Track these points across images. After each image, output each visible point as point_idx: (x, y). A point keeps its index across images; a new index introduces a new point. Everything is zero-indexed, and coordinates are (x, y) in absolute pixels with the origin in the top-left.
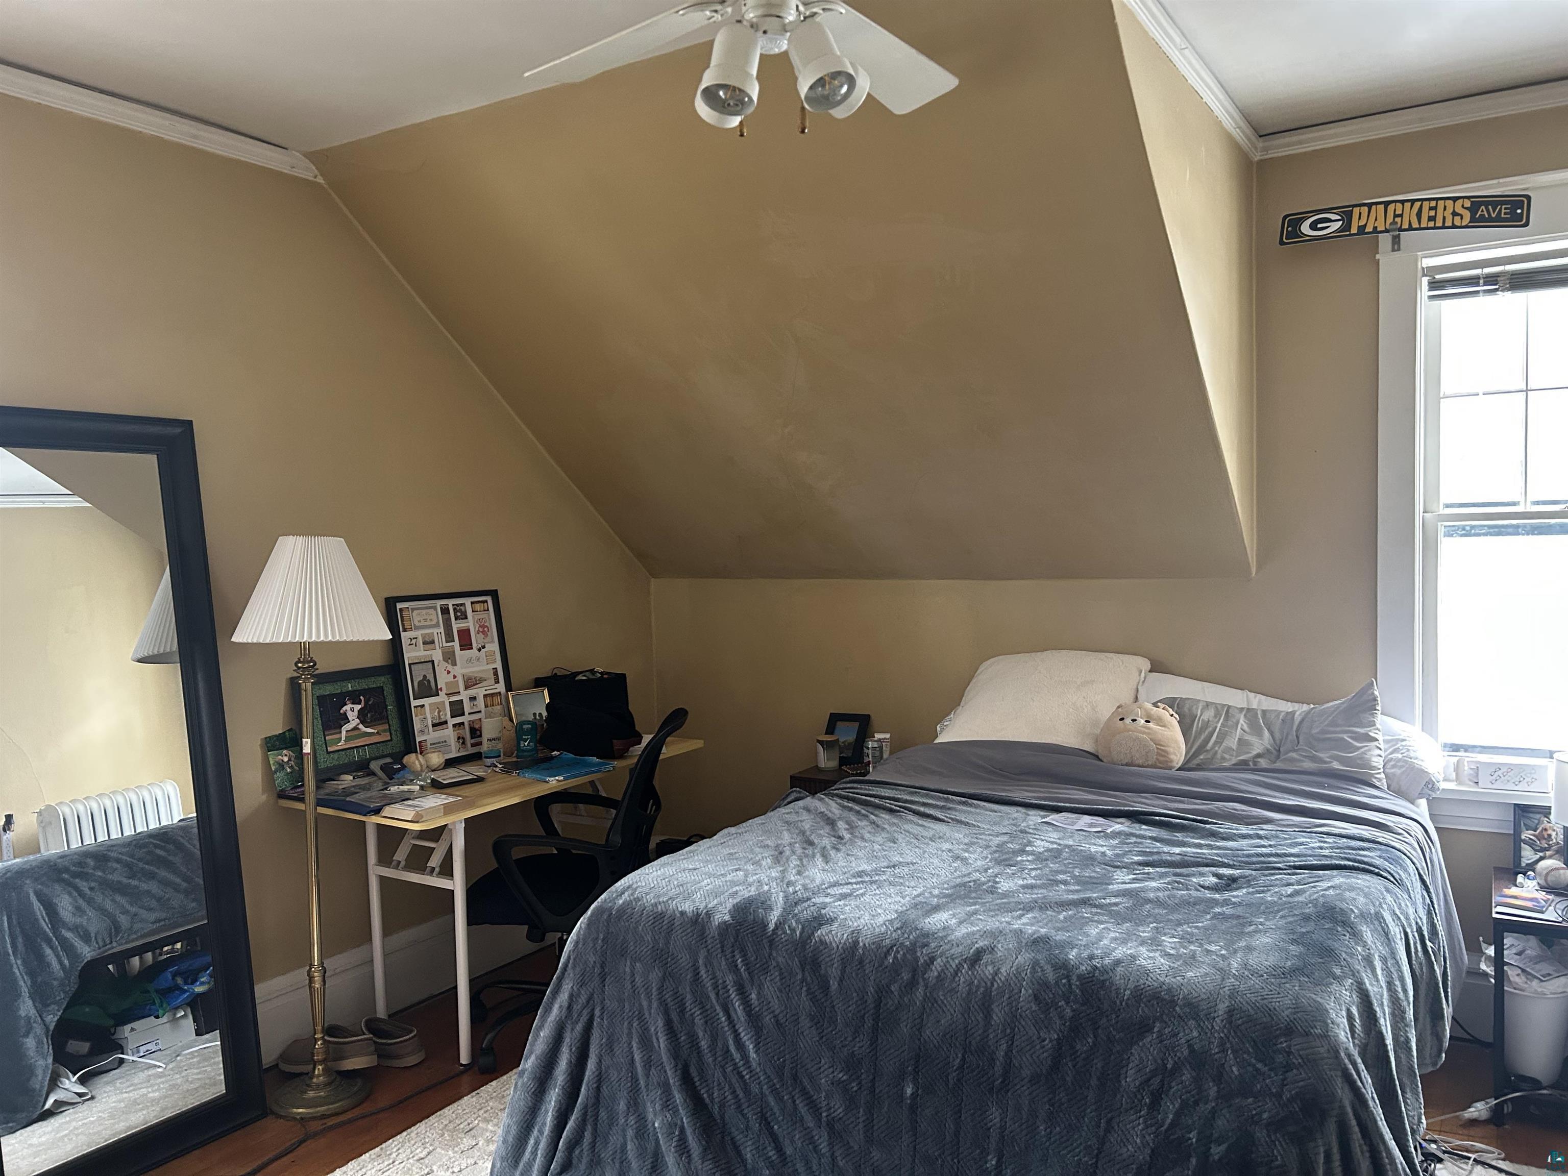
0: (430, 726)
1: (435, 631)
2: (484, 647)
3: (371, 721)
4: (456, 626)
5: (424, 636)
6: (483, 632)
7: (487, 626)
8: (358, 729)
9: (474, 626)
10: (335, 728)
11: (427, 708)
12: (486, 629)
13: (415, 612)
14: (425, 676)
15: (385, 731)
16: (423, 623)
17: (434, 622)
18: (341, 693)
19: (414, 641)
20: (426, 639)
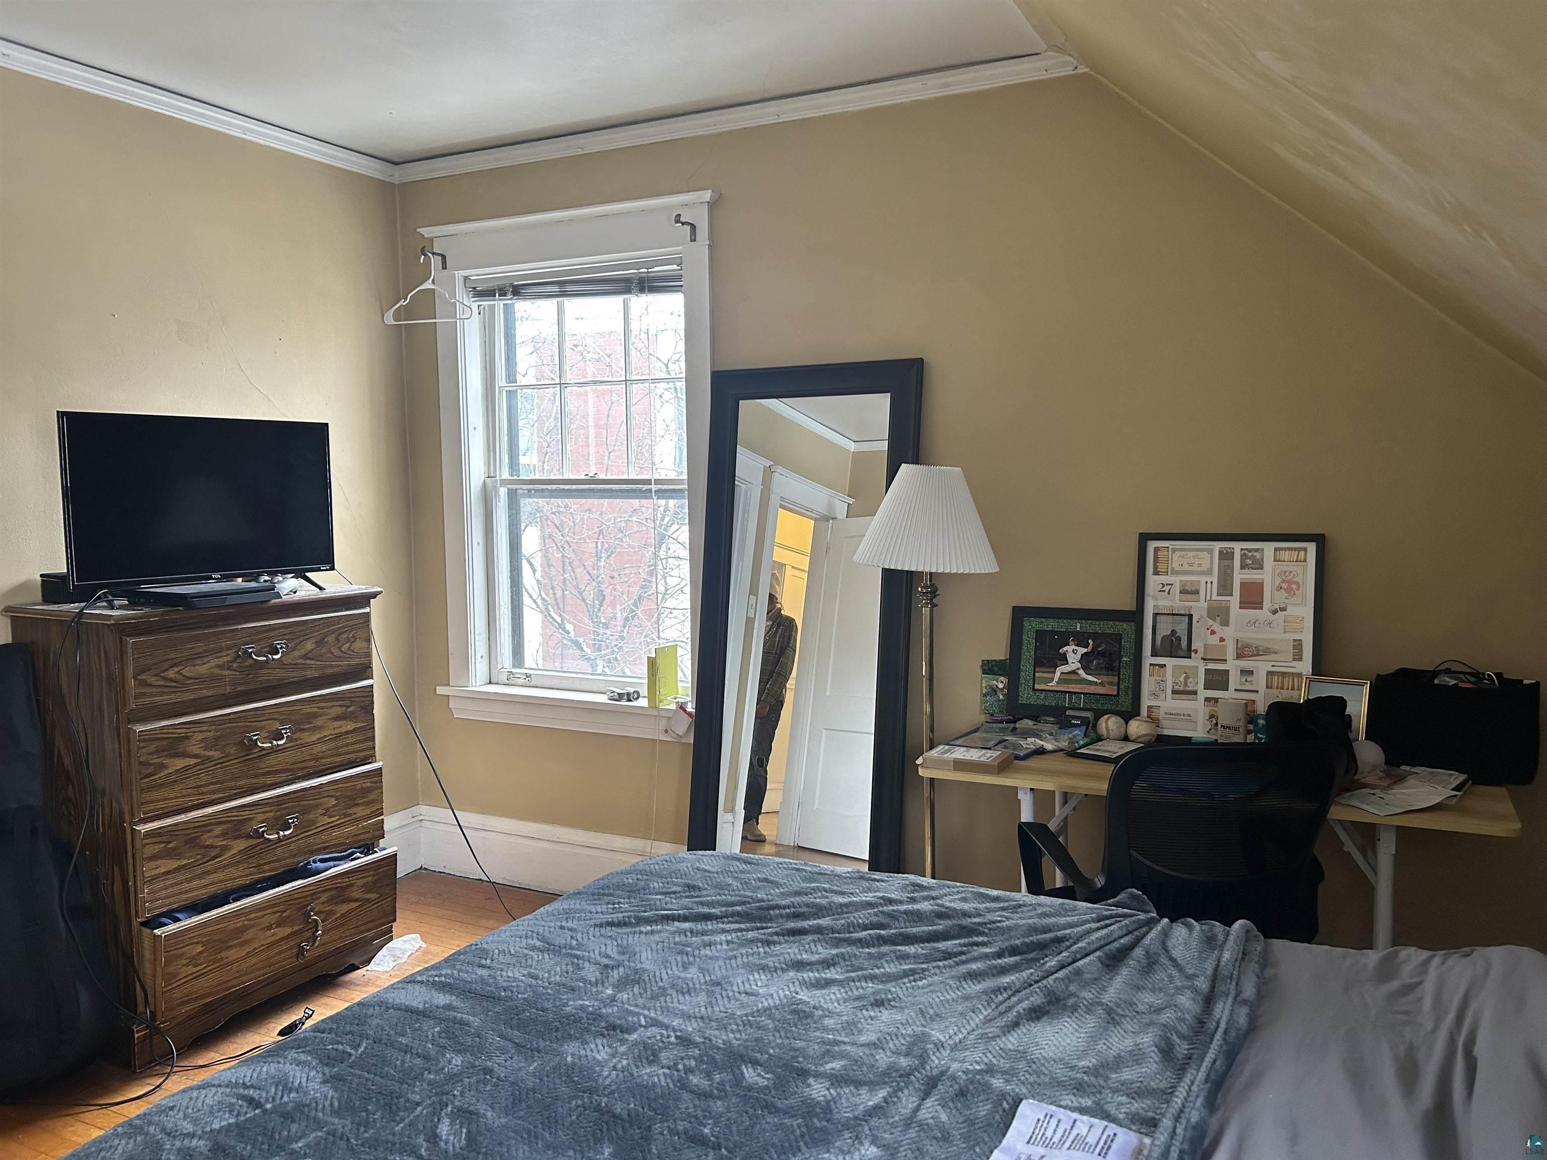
0: (1169, 691)
1: (1203, 579)
2: (1283, 609)
3: (1096, 669)
4: (1239, 576)
5: (1183, 584)
6: (1288, 590)
7: (1297, 583)
8: (1077, 673)
9: (1273, 579)
10: (1048, 667)
11: (1169, 670)
12: (1294, 586)
13: (1177, 554)
14: (1173, 632)
15: (1111, 684)
16: (1186, 567)
17: (1205, 568)
18: (1067, 632)
19: (1167, 588)
20: (1187, 588)
